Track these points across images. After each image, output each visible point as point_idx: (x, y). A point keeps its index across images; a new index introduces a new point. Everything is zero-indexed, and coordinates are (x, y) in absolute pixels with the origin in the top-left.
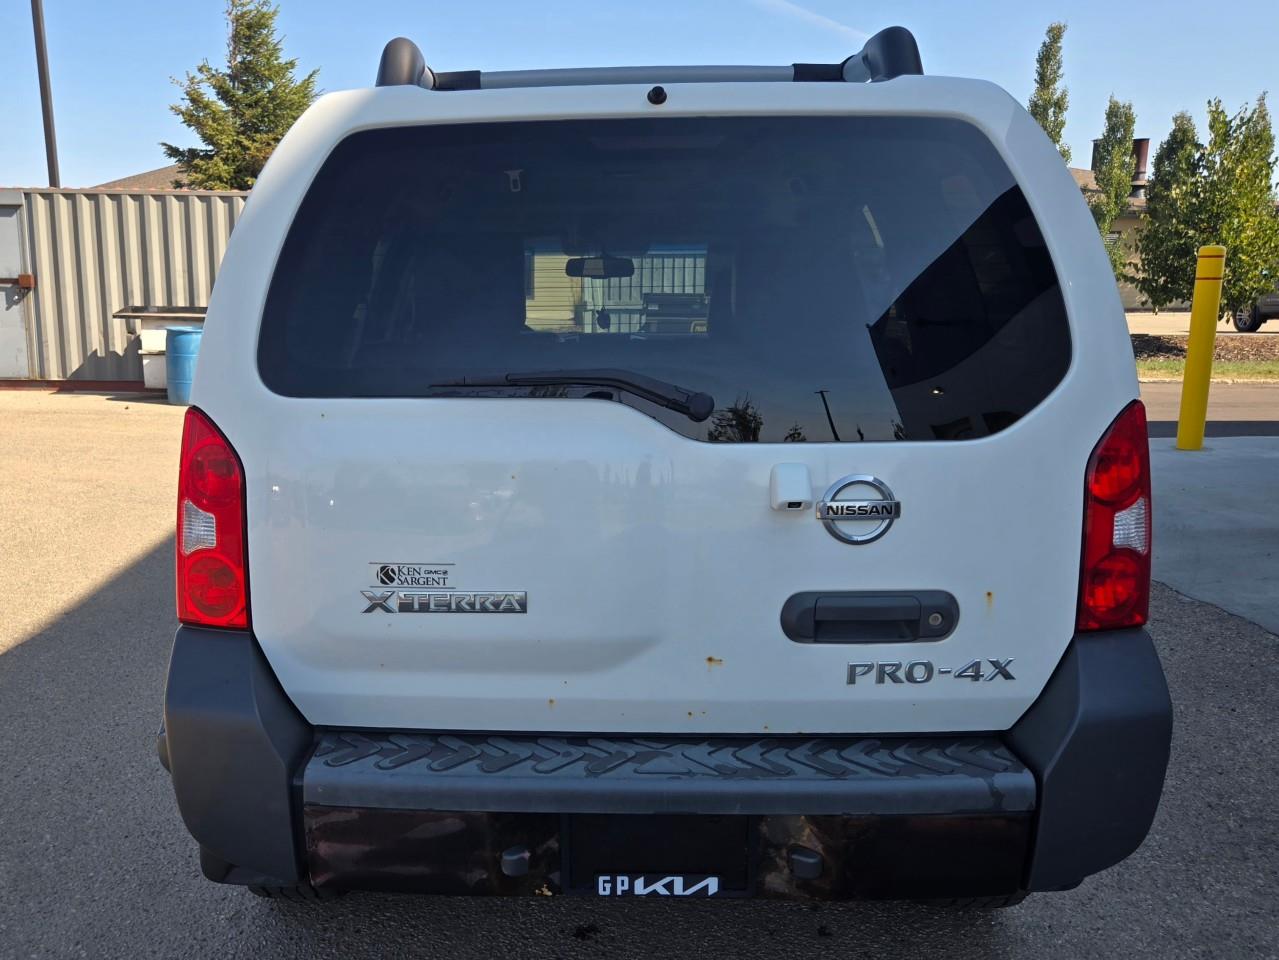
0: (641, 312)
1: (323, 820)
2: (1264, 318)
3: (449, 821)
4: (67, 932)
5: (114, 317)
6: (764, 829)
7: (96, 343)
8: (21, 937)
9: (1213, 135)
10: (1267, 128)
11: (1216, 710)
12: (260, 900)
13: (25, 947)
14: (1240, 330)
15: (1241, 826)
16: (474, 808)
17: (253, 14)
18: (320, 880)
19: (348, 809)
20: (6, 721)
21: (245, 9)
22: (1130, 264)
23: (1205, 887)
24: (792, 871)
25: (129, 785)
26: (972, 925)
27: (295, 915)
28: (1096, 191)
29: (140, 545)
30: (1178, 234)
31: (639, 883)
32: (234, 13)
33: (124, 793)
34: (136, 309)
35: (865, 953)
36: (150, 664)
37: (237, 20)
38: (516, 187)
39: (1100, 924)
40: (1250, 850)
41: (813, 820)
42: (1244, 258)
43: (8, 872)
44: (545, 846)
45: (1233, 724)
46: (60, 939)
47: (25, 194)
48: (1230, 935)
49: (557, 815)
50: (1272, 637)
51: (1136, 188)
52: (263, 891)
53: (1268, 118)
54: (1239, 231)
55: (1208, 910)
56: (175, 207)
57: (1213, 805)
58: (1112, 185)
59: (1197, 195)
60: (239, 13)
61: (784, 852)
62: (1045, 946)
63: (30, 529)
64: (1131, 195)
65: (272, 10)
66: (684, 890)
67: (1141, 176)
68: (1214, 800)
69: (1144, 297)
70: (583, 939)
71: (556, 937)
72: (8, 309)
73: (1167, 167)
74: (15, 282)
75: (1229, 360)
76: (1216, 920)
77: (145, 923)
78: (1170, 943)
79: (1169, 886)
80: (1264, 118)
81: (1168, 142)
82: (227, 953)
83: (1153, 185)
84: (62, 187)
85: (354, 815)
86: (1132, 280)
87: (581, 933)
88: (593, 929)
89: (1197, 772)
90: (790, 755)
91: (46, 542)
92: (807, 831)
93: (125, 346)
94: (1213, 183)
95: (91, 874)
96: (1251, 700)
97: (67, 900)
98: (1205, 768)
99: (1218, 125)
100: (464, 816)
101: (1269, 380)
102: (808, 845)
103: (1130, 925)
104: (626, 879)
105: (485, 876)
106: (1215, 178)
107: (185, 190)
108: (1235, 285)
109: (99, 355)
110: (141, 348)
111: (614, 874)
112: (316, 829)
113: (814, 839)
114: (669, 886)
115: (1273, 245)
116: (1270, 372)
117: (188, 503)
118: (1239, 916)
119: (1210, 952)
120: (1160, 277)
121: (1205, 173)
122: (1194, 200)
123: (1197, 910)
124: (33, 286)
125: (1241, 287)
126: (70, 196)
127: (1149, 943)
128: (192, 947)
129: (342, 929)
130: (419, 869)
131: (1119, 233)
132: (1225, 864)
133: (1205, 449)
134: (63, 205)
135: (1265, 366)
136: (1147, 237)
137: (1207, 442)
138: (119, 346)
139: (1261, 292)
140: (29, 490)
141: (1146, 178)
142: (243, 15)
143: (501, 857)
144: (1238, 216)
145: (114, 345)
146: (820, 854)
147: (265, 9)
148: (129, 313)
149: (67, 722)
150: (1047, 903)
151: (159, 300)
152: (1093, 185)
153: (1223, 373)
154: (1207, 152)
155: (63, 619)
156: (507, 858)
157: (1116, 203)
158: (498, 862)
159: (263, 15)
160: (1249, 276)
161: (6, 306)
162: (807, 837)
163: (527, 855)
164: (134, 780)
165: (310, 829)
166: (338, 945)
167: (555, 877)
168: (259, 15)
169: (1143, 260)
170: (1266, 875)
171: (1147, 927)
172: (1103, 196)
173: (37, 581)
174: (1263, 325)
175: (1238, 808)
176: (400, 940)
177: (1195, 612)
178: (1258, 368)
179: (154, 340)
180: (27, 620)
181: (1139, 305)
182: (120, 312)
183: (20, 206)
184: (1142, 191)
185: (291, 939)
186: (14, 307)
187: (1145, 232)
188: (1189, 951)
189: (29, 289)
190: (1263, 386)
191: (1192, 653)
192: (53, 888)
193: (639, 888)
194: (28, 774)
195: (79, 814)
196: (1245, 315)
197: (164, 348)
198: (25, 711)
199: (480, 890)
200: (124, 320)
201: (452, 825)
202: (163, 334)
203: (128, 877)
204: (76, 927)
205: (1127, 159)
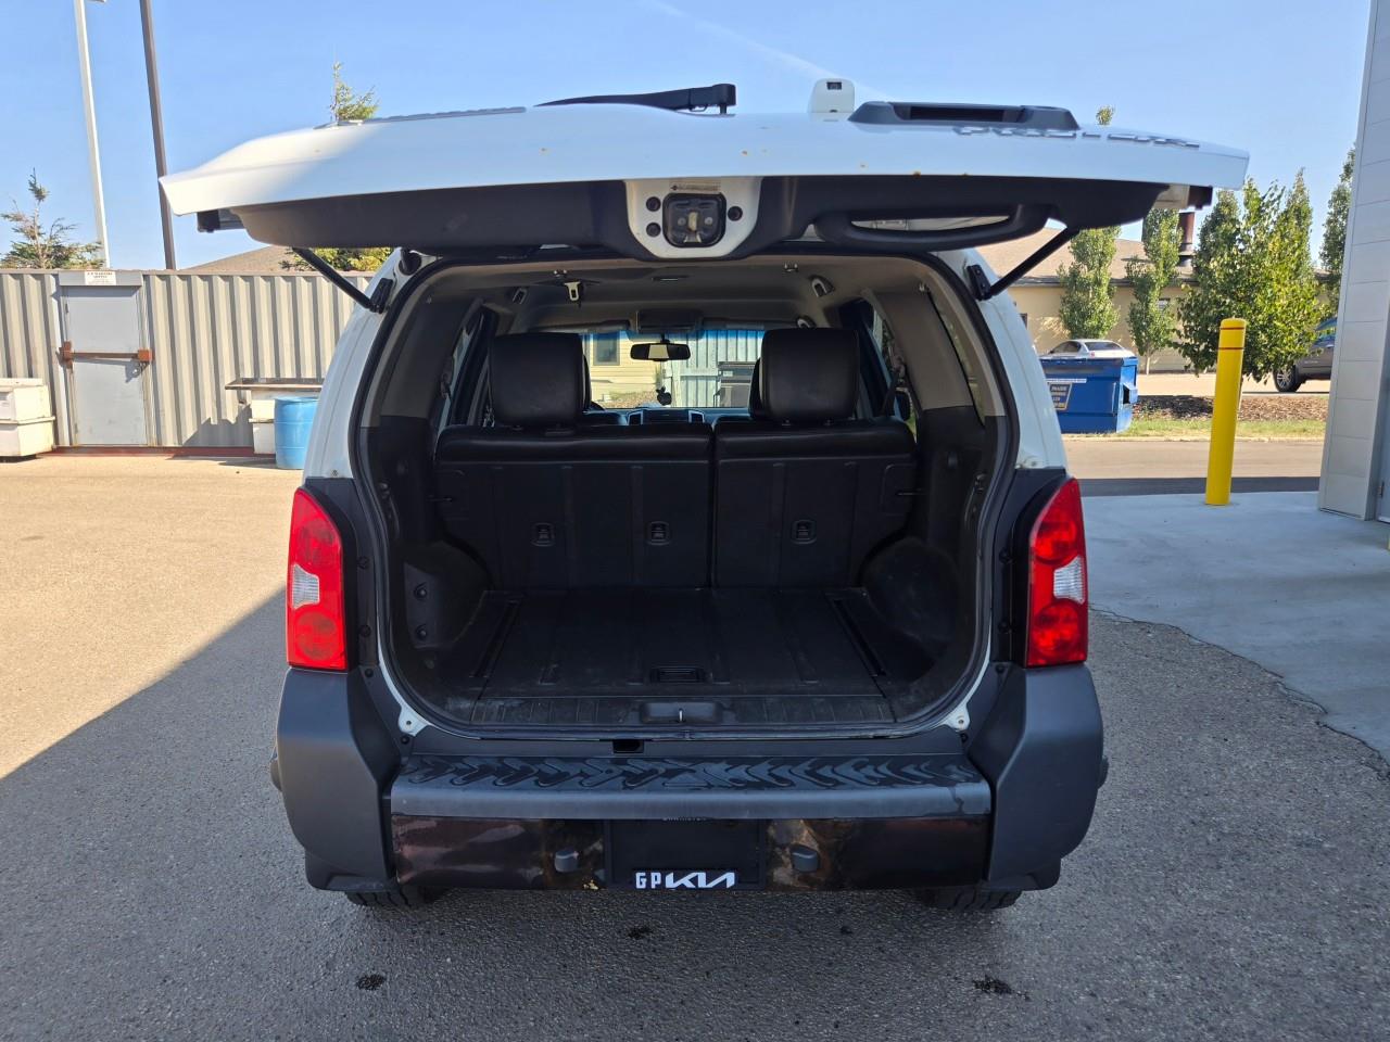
0: (717, 378)
1: (407, 827)
2: (1304, 379)
3: (511, 826)
4: (190, 935)
5: (227, 388)
6: (772, 832)
7: (209, 413)
8: (150, 941)
9: (1247, 212)
10: (1305, 201)
11: (1210, 740)
12: (357, 907)
13: (154, 949)
14: (1281, 390)
15: (1219, 840)
16: (531, 816)
17: (355, 108)
18: (406, 878)
19: (427, 818)
20: (132, 758)
21: (347, 104)
22: (1174, 330)
23: (1180, 891)
24: (793, 866)
25: (242, 811)
26: (974, 925)
27: (388, 921)
28: (1146, 261)
29: (250, 599)
30: (1217, 303)
31: (670, 878)
32: (337, 107)
33: (238, 819)
34: (246, 381)
35: (880, 948)
36: (261, 706)
37: (340, 114)
38: (574, 296)
39: (1084, 922)
40: (1225, 860)
41: (809, 822)
42: (1278, 324)
43: (138, 887)
44: (591, 848)
45: (1224, 752)
46: (184, 942)
47: (144, 276)
48: (1196, 931)
49: (602, 821)
50: (1269, 675)
51: (1183, 259)
52: (358, 898)
53: (1306, 191)
54: (1274, 299)
55: (1180, 911)
56: (283, 287)
57: (1196, 821)
58: (1160, 256)
59: (1234, 267)
60: (342, 107)
61: (788, 850)
62: (1035, 941)
63: (150, 586)
64: (1178, 264)
65: (373, 104)
66: (707, 882)
67: (1188, 246)
68: (1197, 818)
69: (1188, 360)
70: (637, 938)
71: (613, 937)
72: (127, 381)
73: (1211, 238)
74: (134, 356)
75: (1267, 419)
76: (1185, 919)
77: (257, 928)
78: (1143, 938)
79: (1148, 890)
80: (1302, 192)
81: (1212, 216)
82: (328, 953)
83: (1199, 255)
84: (178, 269)
85: (433, 823)
86: (1176, 345)
87: (636, 934)
88: (646, 930)
89: (1186, 793)
90: (793, 771)
91: (165, 598)
92: (806, 833)
93: (237, 414)
94: (1248, 257)
95: (211, 888)
96: (1243, 731)
97: (190, 910)
98: (1194, 789)
99: (1252, 202)
100: (523, 822)
101: (1304, 438)
102: (807, 845)
103: (1110, 923)
104: (659, 875)
105: (541, 873)
106: (1250, 251)
107: (292, 272)
108: (1271, 350)
109: (212, 423)
110: (251, 417)
111: (648, 870)
112: (402, 835)
113: (811, 839)
114: (694, 880)
115: (1306, 312)
116: (1305, 430)
117: (297, 566)
118: (1206, 915)
119: (1178, 945)
120: (1201, 343)
121: (1241, 246)
122: (1231, 271)
123: (1170, 911)
124: (151, 360)
125: (1277, 352)
126: (185, 277)
127: (1124, 938)
128: (298, 948)
129: (428, 932)
130: (487, 868)
131: (1168, 300)
132: (1200, 872)
133: (1232, 504)
134: (179, 286)
135: (1302, 424)
136: (1189, 306)
137: (1233, 497)
138: (231, 415)
139: (1297, 356)
140: (148, 550)
141: (1193, 248)
142: (345, 110)
143: (554, 857)
144: (1271, 287)
145: (226, 414)
146: (814, 851)
147: (365, 105)
148: (242, 385)
149: (187, 758)
150: (1041, 906)
151: (268, 371)
152: (1142, 256)
153: (1260, 431)
154: (1242, 227)
155: (181, 667)
156: (558, 857)
157: (1164, 272)
158: (552, 861)
159: (364, 110)
160: (1285, 341)
161: (125, 379)
162: (806, 837)
163: (576, 855)
164: (247, 808)
165: (397, 836)
166: (425, 945)
167: (600, 873)
168: (360, 109)
169: (1185, 327)
170: (1236, 881)
171: (1124, 925)
172: (1152, 266)
173: (158, 633)
174: (1302, 385)
175: (1219, 824)
176: (479, 941)
177: (1202, 654)
178: (1295, 427)
179: (263, 409)
180: (150, 668)
181: (1183, 368)
182: (232, 383)
183: (139, 287)
184: (1189, 260)
185: (384, 940)
186: (133, 379)
187: (1186, 301)
188: (1159, 945)
189: (147, 363)
190: (1297, 443)
191: (1197, 690)
192: (176, 900)
193: (670, 882)
194: (153, 804)
195: (198, 837)
196: (1286, 377)
197: (272, 417)
198: (150, 748)
199: (538, 885)
200: (235, 391)
201: (514, 830)
202: (271, 404)
203: (242, 890)
204: (197, 933)
205: (1174, 231)
